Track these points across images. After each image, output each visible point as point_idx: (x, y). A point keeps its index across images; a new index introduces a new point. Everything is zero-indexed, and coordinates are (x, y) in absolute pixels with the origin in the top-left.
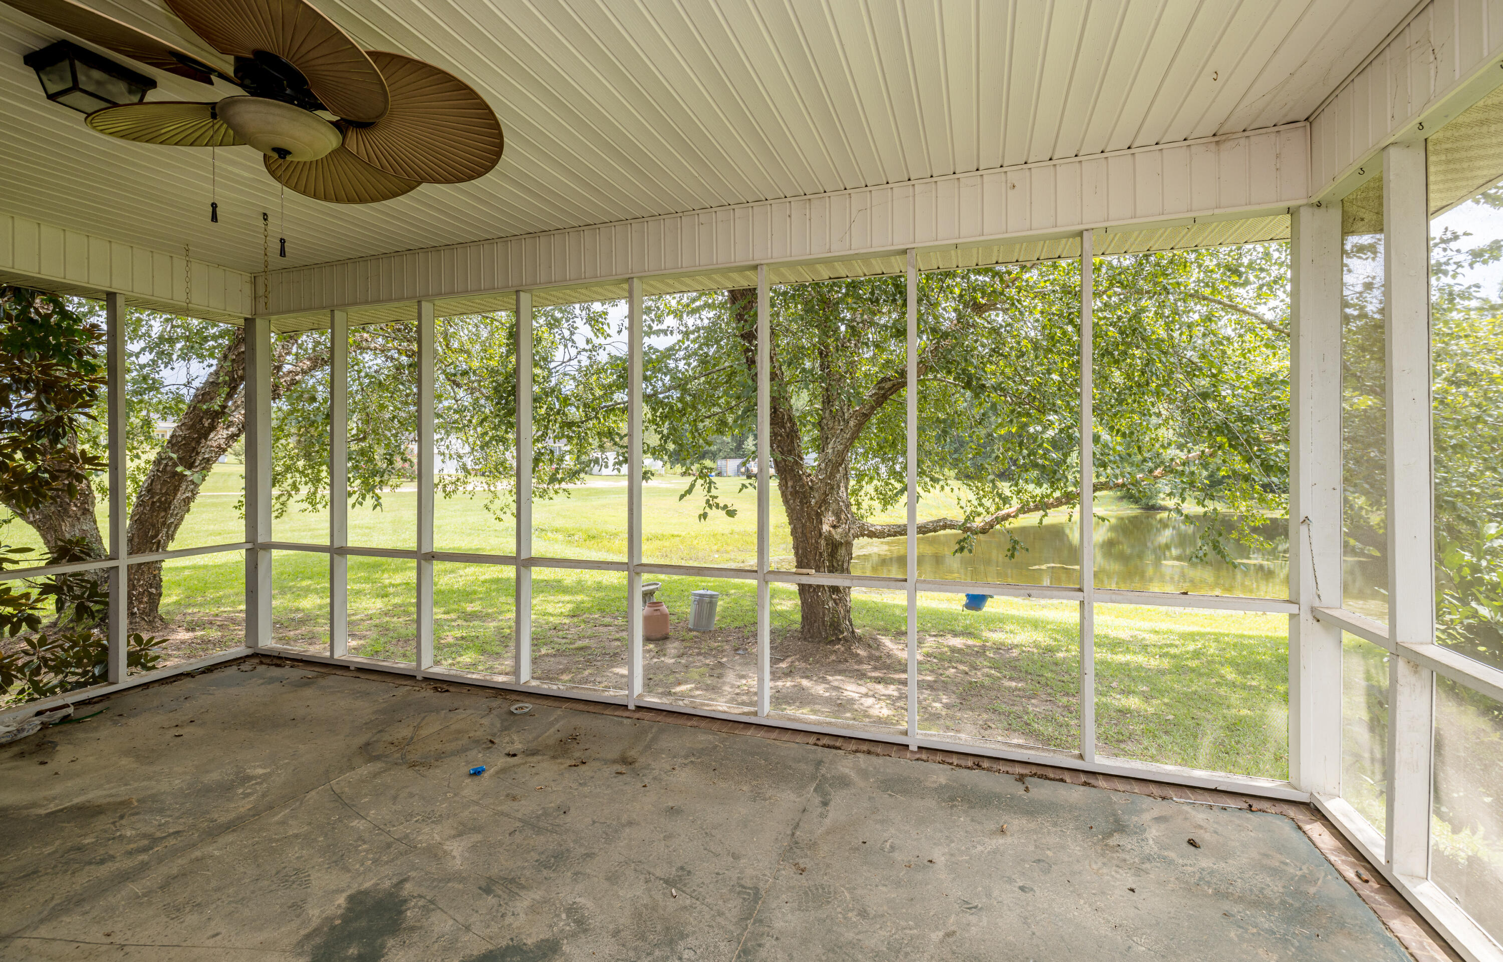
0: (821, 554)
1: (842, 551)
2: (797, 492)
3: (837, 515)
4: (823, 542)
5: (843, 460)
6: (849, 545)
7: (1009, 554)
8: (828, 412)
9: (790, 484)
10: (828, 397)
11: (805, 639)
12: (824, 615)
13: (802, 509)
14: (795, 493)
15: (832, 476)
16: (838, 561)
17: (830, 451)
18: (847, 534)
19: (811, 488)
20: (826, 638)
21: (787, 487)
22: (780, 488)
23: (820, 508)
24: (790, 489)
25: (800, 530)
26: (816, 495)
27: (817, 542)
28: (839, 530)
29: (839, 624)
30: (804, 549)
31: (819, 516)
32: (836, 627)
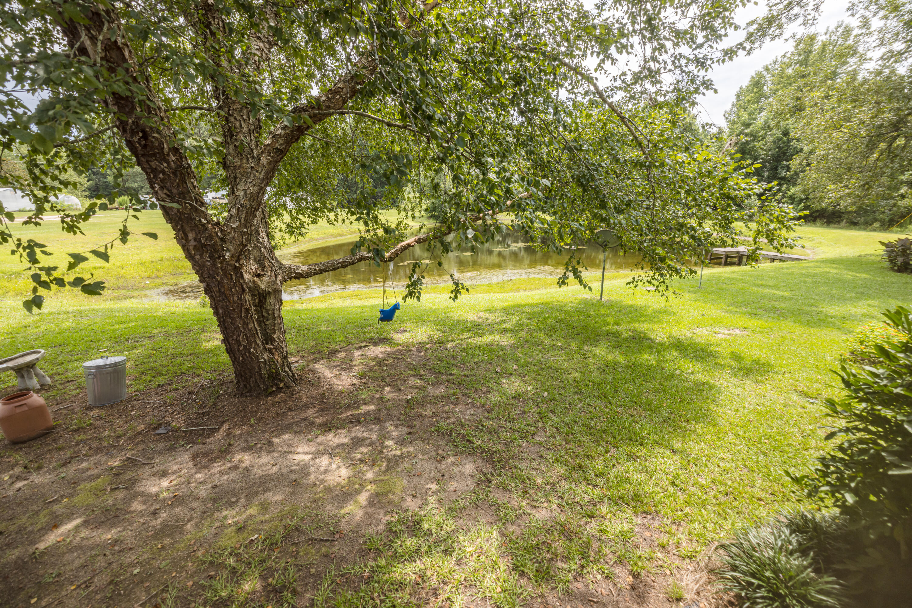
0: (247, 310)
1: (271, 300)
2: (204, 246)
3: (260, 261)
4: (248, 297)
5: (259, 204)
6: (277, 292)
7: (453, 295)
8: (231, 147)
9: (191, 236)
10: (229, 130)
11: (242, 395)
12: (260, 369)
13: (214, 265)
14: (201, 248)
15: (248, 223)
16: (268, 311)
17: (241, 194)
18: (274, 283)
19: (222, 240)
20: (266, 390)
21: (187, 240)
22: (179, 242)
23: (238, 260)
24: (192, 243)
25: (216, 289)
26: (231, 247)
27: (240, 299)
28: (266, 279)
29: (278, 374)
30: (226, 309)
31: (238, 270)
32: (275, 377)
